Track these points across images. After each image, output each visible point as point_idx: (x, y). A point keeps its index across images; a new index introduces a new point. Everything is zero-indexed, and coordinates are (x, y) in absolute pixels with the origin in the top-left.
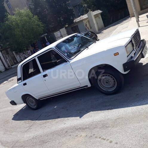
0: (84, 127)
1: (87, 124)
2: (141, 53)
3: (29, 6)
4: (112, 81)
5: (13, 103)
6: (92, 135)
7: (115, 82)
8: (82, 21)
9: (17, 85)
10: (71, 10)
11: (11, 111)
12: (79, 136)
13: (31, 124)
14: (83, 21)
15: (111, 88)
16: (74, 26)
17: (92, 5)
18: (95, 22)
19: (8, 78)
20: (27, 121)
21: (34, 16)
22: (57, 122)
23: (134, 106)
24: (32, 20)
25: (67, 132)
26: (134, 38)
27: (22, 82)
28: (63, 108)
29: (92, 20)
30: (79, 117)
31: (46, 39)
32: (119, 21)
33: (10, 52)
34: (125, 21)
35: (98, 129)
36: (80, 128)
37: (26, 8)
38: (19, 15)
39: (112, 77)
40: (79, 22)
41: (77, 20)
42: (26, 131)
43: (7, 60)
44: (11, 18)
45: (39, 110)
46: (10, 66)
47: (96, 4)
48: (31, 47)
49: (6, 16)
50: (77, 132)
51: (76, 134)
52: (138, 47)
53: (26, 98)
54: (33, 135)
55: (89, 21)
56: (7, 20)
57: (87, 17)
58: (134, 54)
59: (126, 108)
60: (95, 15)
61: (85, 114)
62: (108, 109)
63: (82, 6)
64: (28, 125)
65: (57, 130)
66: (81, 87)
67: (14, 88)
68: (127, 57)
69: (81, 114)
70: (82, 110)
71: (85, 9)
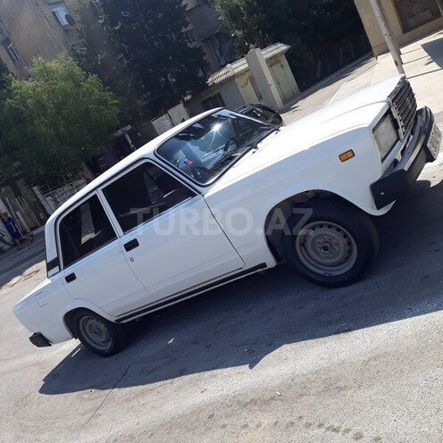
0: (268, 396)
1: (273, 384)
2: (424, 147)
3: (72, 50)
4: (343, 241)
5: (40, 340)
6: (292, 419)
7: (349, 244)
8: (231, 79)
9: (47, 282)
10: (197, 50)
11: (34, 365)
12: (251, 425)
13: (99, 401)
14: (236, 80)
15: (340, 264)
16: (211, 95)
17: (258, 30)
18: (270, 79)
19: (22, 266)
20: (86, 394)
21: (87, 77)
22: (179, 388)
23: (419, 314)
24: (84, 89)
25: (213, 415)
26: (397, 104)
27: (63, 272)
28: (194, 342)
29: (263, 73)
30: (247, 366)
31: (130, 142)
32: (342, 70)
33: (24, 190)
34: (359, 70)
35: (313, 398)
36: (252, 400)
37: (62, 55)
38: (44, 76)
39: (338, 230)
40: (222, 83)
41: (217, 77)
42: (83, 426)
43: (18, 213)
44: (20, 88)
45: (121, 355)
46: (29, 231)
47: (269, 27)
48: (86, 169)
49: (4, 82)
50: (245, 413)
51: (242, 422)
52: (412, 133)
53: (77, 320)
54: (106, 435)
55: (252, 79)
56: (10, 94)
57: (247, 65)
58: (403, 152)
59: (395, 323)
60: (268, 60)
61: (266, 354)
62: (337, 332)
63: (227, 37)
64: (88, 405)
65: (180, 412)
66: (245, 269)
67: (40, 293)
68: (383, 160)
69: (251, 354)
70: (255, 344)
71: (237, 45)
